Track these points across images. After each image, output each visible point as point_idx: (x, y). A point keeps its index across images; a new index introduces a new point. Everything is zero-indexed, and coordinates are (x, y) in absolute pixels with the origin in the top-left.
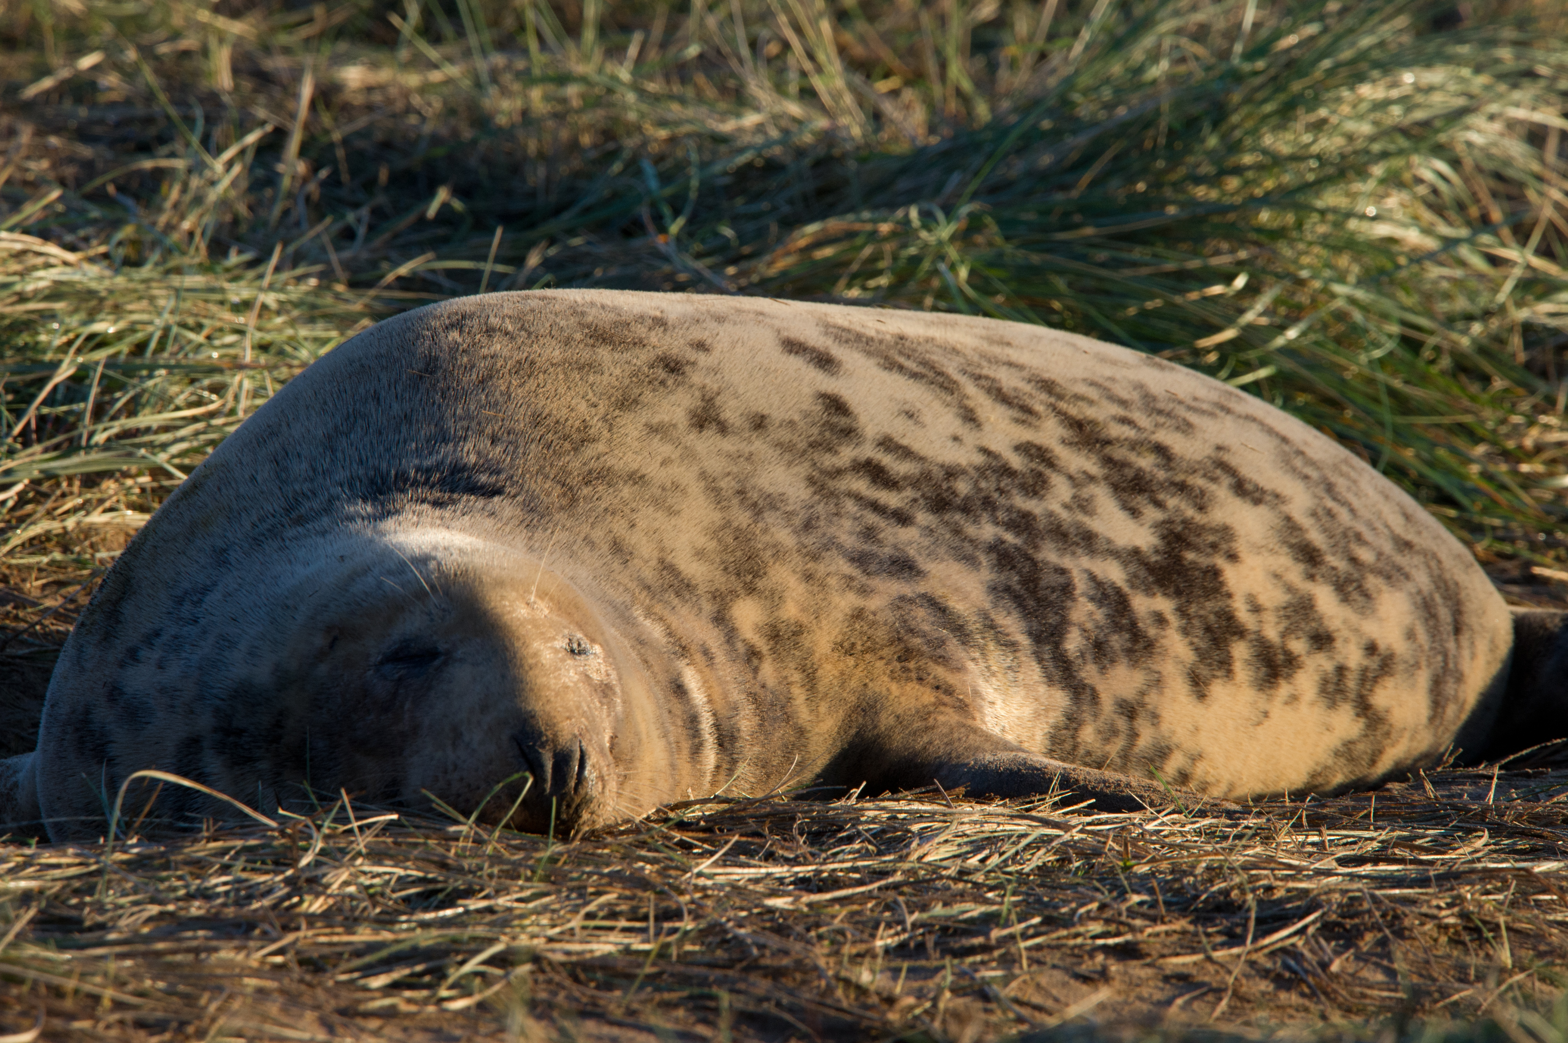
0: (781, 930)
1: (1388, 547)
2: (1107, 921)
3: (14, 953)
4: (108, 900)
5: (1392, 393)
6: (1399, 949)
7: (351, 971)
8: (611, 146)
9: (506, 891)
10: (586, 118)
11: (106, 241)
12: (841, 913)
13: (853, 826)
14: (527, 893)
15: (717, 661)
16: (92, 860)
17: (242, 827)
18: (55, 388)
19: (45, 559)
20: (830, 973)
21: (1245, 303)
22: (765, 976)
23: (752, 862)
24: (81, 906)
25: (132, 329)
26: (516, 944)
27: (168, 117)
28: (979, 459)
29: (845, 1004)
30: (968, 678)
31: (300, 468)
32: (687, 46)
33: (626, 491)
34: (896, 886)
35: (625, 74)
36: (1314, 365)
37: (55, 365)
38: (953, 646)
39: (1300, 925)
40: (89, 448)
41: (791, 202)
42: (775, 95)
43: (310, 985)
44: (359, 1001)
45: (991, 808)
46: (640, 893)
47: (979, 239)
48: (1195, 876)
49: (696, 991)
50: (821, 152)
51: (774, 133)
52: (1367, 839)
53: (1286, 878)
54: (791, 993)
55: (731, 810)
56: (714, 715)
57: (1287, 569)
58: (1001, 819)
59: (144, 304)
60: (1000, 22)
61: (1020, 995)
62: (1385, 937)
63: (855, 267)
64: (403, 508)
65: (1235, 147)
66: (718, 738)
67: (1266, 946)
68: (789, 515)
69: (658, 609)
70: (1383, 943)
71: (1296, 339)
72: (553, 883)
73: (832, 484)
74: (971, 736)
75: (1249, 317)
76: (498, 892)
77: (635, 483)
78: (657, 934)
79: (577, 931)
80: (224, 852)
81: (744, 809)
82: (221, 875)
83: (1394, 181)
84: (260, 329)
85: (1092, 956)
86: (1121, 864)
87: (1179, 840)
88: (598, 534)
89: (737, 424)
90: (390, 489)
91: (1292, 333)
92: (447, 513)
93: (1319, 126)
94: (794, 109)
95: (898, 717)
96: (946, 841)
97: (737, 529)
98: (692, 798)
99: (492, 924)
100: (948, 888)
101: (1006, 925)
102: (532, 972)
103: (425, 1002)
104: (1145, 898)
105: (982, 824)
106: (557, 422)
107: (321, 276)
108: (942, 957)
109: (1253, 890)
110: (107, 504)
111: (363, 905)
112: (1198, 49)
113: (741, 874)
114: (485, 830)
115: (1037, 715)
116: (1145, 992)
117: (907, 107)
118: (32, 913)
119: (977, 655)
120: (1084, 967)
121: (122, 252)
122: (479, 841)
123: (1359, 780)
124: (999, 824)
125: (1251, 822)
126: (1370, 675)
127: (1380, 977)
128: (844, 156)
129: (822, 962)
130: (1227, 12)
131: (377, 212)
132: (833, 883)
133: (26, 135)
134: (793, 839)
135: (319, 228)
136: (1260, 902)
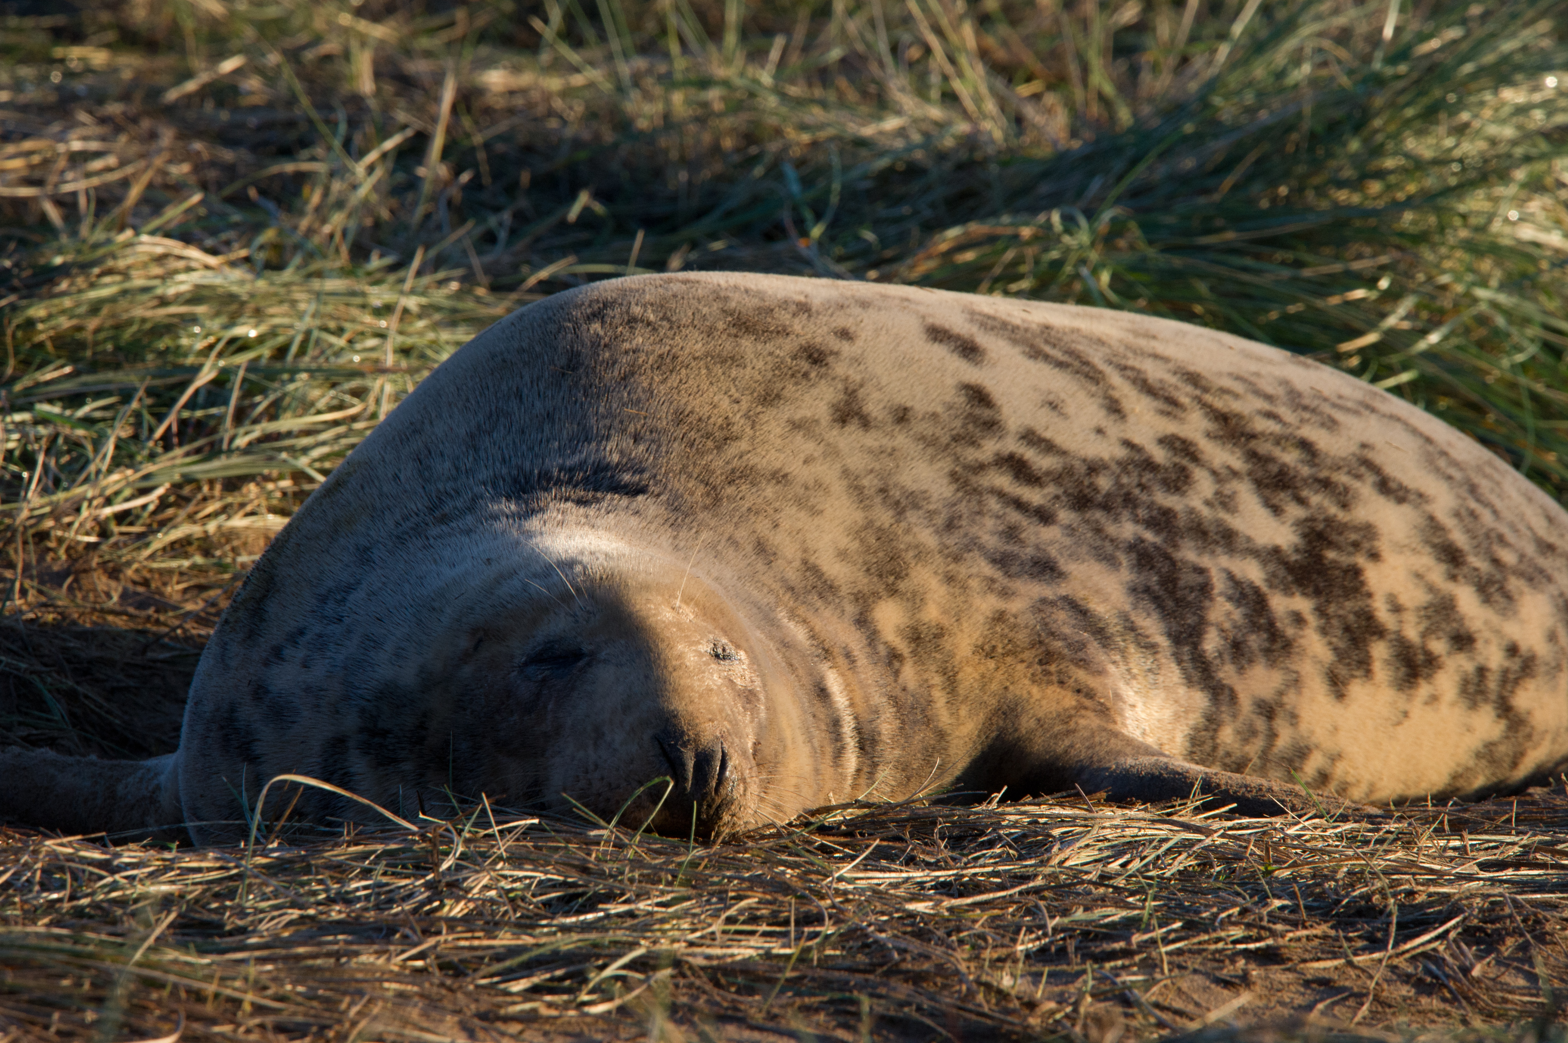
0: (922, 935)
1: (1530, 549)
2: (1249, 926)
3: (154, 957)
4: (248, 904)
5: (1535, 397)
6: (1539, 955)
7: (492, 976)
8: (753, 150)
9: (647, 895)
10: (728, 122)
11: (247, 245)
12: (983, 917)
13: (994, 830)
14: (668, 897)
15: (859, 663)
16: (232, 865)
17: (382, 831)
18: (197, 392)
19: (186, 563)
20: (971, 977)
21: (1387, 307)
22: (906, 981)
23: (893, 866)
24: (222, 910)
25: (273, 333)
26: (657, 947)
27: (310, 122)
28: (1121, 453)
29: (986, 1009)
30: (1109, 681)
31: (444, 467)
32: (828, 50)
33: (770, 491)
34: (1037, 891)
35: (766, 78)
36: (1456, 370)
37: (196, 369)
38: (1094, 649)
39: (1441, 930)
40: (230, 452)
41: (933, 206)
42: (917, 99)
43: (450, 989)
44: (499, 1006)
45: (1132, 813)
46: (781, 898)
47: (1122, 243)
48: (1336, 881)
49: (837, 995)
50: (963, 155)
51: (916, 138)
52: (1508, 844)
53: (1428, 883)
54: (932, 999)
55: (872, 815)
56: (856, 718)
57: (1429, 569)
58: (1142, 824)
59: (285, 308)
60: (1141, 27)
61: (1161, 1000)
62: (1527, 942)
63: (997, 271)
64: (547, 506)
65: (1377, 151)
66: (859, 742)
67: (1407, 951)
68: (931, 514)
69: (802, 611)
70: (1524, 947)
71: (1438, 344)
72: (694, 887)
73: (974, 480)
74: (1113, 741)
75: (1391, 321)
76: (639, 897)
77: (779, 482)
78: (798, 939)
79: (718, 935)
80: (365, 856)
81: (885, 813)
82: (362, 879)
83: (1536, 186)
84: (401, 333)
85: (1233, 962)
86: (1262, 868)
87: (1320, 845)
88: (741, 534)
89: (880, 418)
90: (533, 488)
91: (1434, 338)
92: (592, 511)
93: (1461, 130)
94: (935, 112)
95: (1039, 720)
96: (1087, 846)
97: (880, 529)
98: (834, 803)
99: (633, 929)
100: (1089, 893)
101: (1147, 930)
102: (673, 977)
103: (566, 1006)
104: (1286, 902)
105: (1123, 828)
106: (700, 420)
107: (463, 280)
108: (1083, 962)
109: (1394, 895)
110: (249, 508)
111: (503, 909)
112: (1342, 53)
113: (883, 878)
114: (625, 834)
115: (1177, 717)
116: (1286, 997)
117: (1049, 111)
118: (172, 916)
119: (1118, 658)
120: (1225, 971)
121: (261, 256)
122: (620, 846)
123: (1501, 782)
124: (1140, 828)
125: (1393, 826)
126: (1512, 676)
127: (1521, 982)
128: (986, 160)
129: (963, 967)
130: (1368, 16)
131: (519, 216)
132: (975, 887)
133: (167, 136)
134: (934, 844)
135: (461, 232)
136: (1401, 907)
